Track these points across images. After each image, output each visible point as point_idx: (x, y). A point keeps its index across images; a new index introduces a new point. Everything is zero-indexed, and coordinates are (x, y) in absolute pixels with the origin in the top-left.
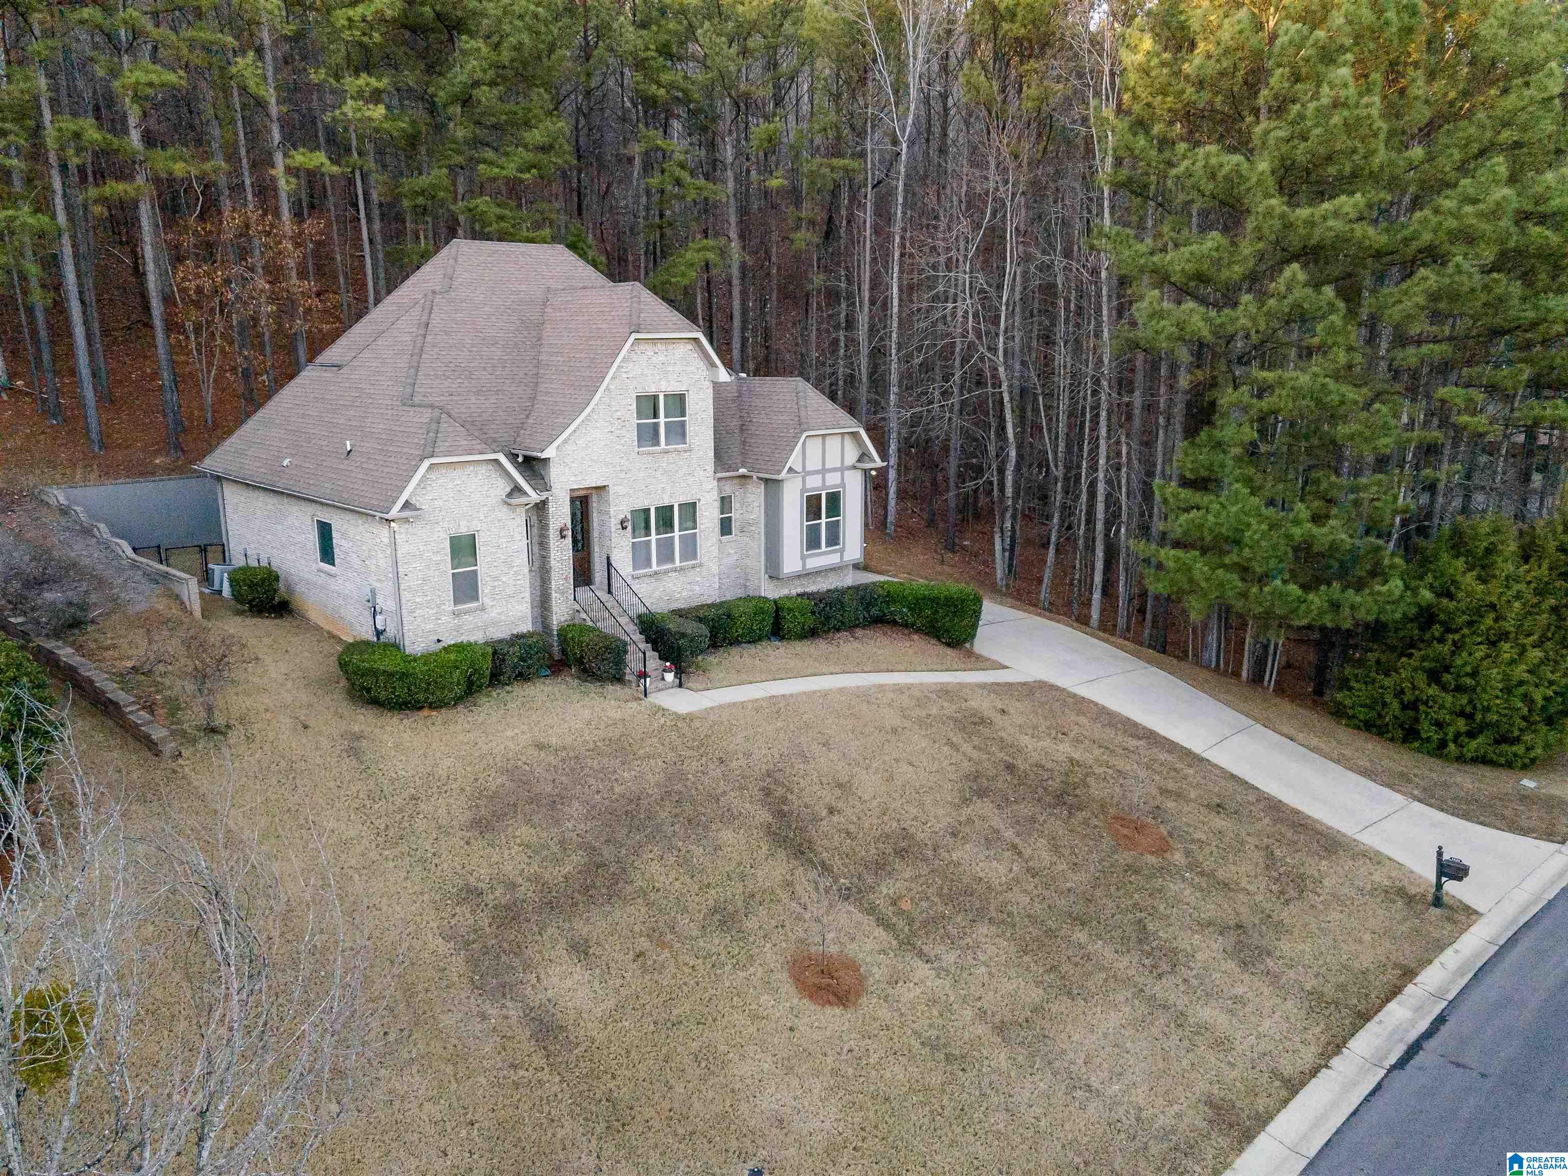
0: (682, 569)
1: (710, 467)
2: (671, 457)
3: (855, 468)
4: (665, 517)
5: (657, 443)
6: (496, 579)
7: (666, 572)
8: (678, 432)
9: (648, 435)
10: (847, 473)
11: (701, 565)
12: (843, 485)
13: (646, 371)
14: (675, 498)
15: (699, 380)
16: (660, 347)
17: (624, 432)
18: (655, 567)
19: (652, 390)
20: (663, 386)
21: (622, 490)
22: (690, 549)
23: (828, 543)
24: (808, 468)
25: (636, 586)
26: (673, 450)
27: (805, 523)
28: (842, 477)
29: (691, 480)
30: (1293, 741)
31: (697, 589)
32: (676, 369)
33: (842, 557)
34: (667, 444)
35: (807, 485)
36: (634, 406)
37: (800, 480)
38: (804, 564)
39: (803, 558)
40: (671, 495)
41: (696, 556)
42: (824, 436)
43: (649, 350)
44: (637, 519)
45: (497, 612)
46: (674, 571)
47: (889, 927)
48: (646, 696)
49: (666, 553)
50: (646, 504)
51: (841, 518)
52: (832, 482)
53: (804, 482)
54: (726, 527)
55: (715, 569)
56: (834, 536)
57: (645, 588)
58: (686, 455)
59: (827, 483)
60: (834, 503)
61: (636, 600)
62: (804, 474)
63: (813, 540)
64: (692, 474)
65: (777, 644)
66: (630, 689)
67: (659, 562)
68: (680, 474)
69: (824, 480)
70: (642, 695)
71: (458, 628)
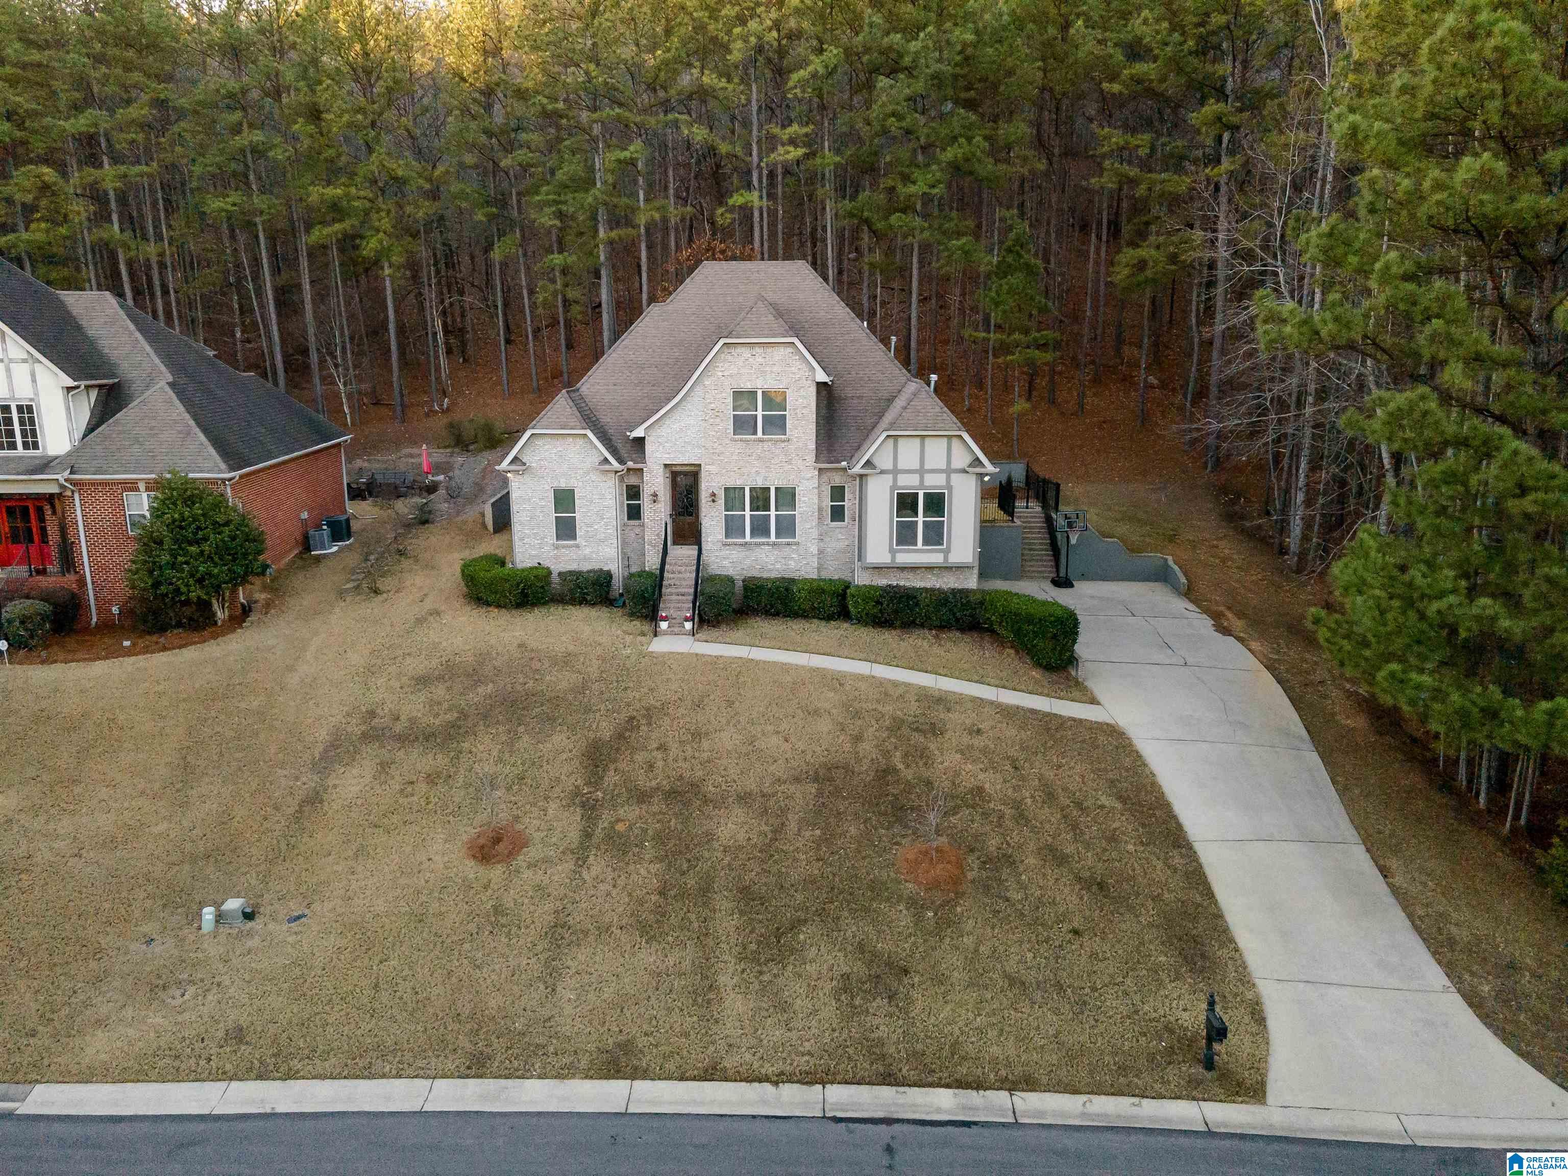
0: (774, 544)
1: (811, 457)
2: (766, 445)
3: (964, 471)
4: (760, 498)
5: (755, 433)
6: (587, 525)
7: (760, 544)
8: (776, 424)
9: (744, 425)
10: (954, 476)
11: (797, 544)
12: (949, 487)
13: (743, 371)
14: (773, 480)
15: (800, 378)
16: (758, 350)
17: (719, 421)
18: (748, 538)
19: (748, 386)
20: (759, 384)
21: (713, 469)
22: (787, 527)
23: (926, 542)
24: (900, 466)
25: (726, 552)
26: (771, 440)
27: (896, 519)
28: (948, 479)
29: (787, 467)
30: (1385, 877)
31: (792, 564)
32: (775, 369)
33: (946, 558)
34: (764, 433)
35: (900, 483)
36: (730, 400)
37: (890, 477)
38: (893, 557)
39: (893, 552)
40: (765, 478)
41: (793, 535)
42: (923, 437)
43: (746, 352)
44: (733, 496)
45: (587, 551)
46: (768, 544)
47: (587, 835)
48: (656, 635)
49: (761, 528)
50: (739, 483)
51: (945, 519)
52: (934, 482)
53: (895, 480)
54: (838, 514)
55: (814, 549)
56: (935, 535)
57: (735, 554)
58: (783, 445)
59: (927, 483)
60: (936, 503)
61: (726, 563)
62: (895, 472)
63: (905, 535)
64: (789, 462)
65: (846, 625)
66: (647, 627)
67: (753, 534)
68: (776, 460)
69: (922, 480)
70: (652, 634)
71: (557, 557)
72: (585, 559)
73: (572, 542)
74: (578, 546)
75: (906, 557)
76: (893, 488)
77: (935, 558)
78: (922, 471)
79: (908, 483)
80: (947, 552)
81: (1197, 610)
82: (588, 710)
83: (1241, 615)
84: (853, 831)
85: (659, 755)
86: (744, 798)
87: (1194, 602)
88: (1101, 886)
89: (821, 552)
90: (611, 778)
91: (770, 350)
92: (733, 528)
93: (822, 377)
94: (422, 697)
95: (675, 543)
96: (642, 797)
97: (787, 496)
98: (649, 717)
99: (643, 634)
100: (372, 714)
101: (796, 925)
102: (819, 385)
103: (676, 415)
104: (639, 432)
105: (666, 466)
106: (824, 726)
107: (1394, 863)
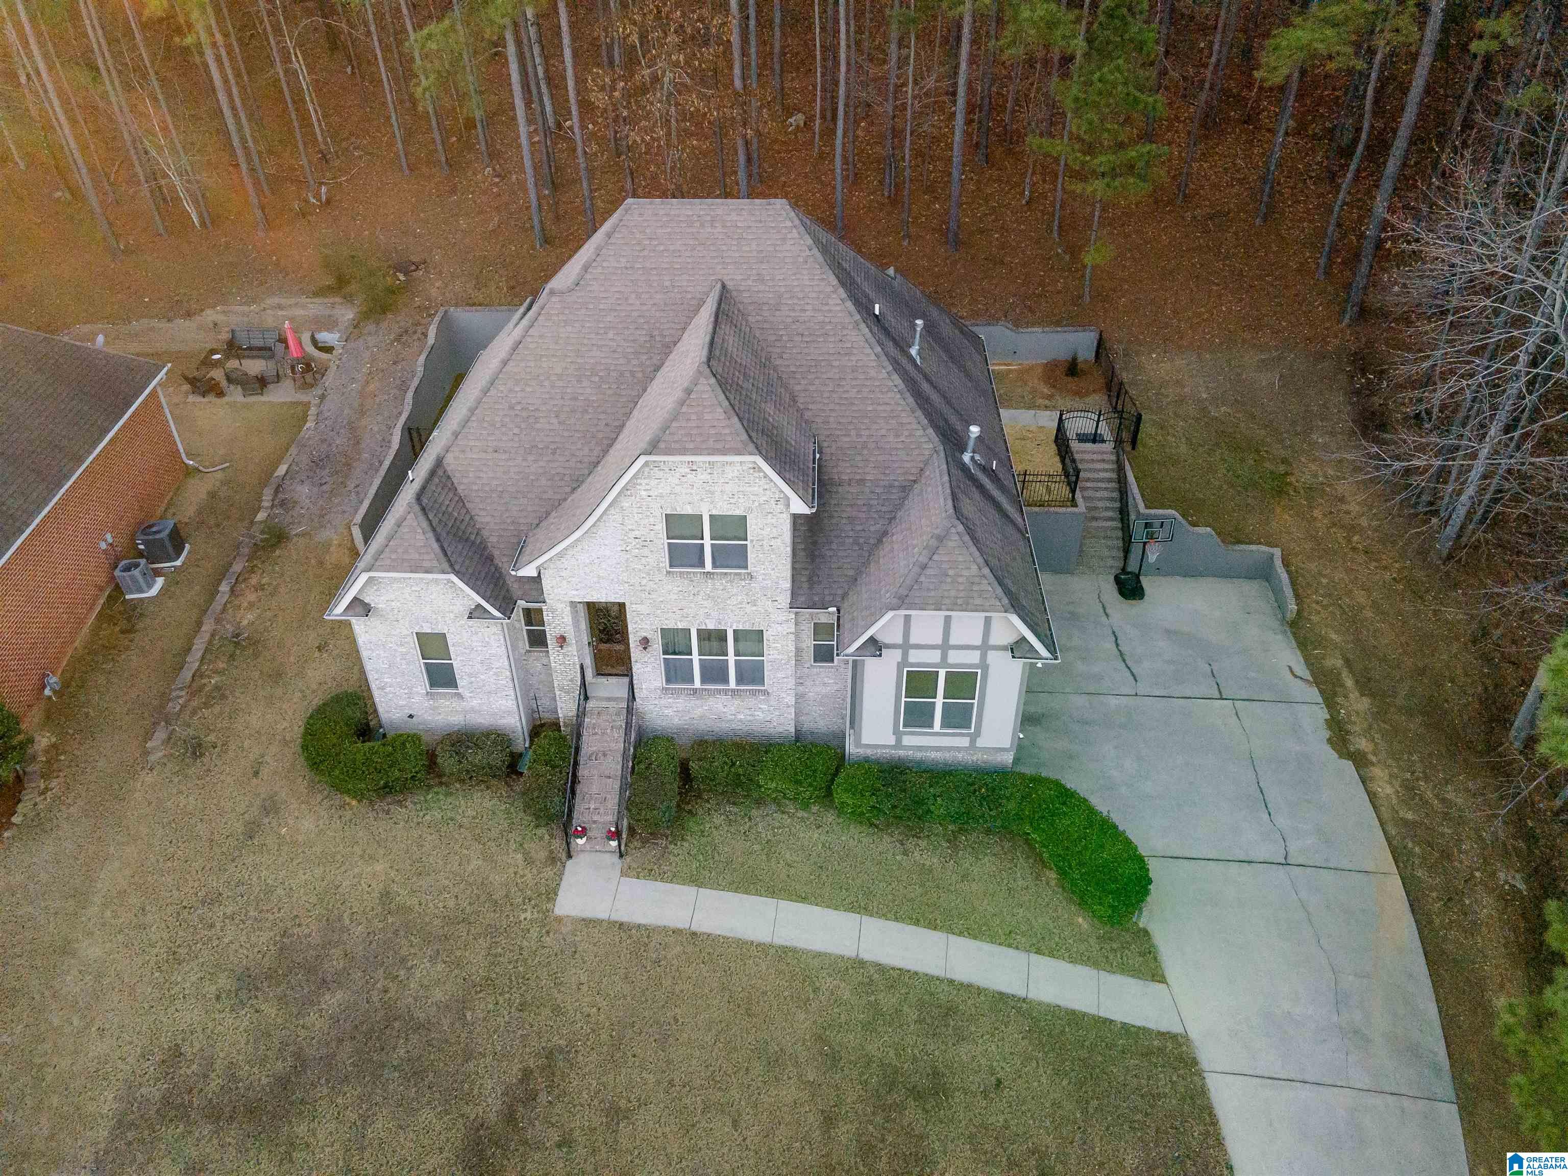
0: (734, 692)
1: (785, 599)
2: (718, 582)
3: (1006, 651)
4: (713, 642)
5: (702, 564)
6: (470, 675)
7: (713, 693)
8: (733, 557)
9: (684, 557)
10: (992, 655)
11: (766, 693)
12: (984, 666)
13: (678, 489)
14: (731, 624)
15: (768, 502)
17: (646, 551)
18: (698, 684)
19: (686, 508)
20: (707, 506)
21: (644, 609)
22: (752, 675)
23: (946, 725)
24: (913, 640)
25: (668, 699)
26: (723, 575)
27: (904, 699)
28: (984, 657)
29: (749, 609)
31: (760, 715)
32: (728, 488)
33: (973, 741)
34: (715, 565)
35: (912, 659)
36: (661, 527)
37: (897, 654)
38: (899, 740)
39: (898, 733)
40: (718, 620)
41: (762, 681)
42: (949, 614)
43: (683, 468)
44: (674, 639)
45: (475, 703)
46: (726, 692)
48: (570, 856)
49: (715, 674)
50: (680, 624)
51: (975, 701)
52: (963, 660)
53: (905, 655)
54: (824, 655)
55: (791, 700)
56: (959, 719)
57: (680, 702)
58: (743, 581)
59: (951, 660)
60: (963, 684)
61: (668, 712)
62: (906, 647)
63: (917, 717)
64: (754, 605)
65: (830, 817)
66: (558, 844)
67: (704, 680)
68: (734, 601)
69: (944, 657)
70: (564, 856)
71: (434, 708)
72: (473, 710)
73: (452, 691)
74: (460, 696)
75: (917, 739)
76: (901, 666)
77: (956, 741)
78: (945, 647)
79: (924, 659)
80: (974, 738)
81: (1307, 675)
83: (1365, 685)
87: (1303, 644)
89: (799, 697)
91: (718, 466)
92: (676, 673)
93: (800, 507)
94: (246, 1018)
95: (599, 673)
97: (752, 641)
98: (549, 1068)
99: (552, 859)
100: (176, 1053)
102: (796, 517)
103: (583, 544)
104: (529, 571)
105: (577, 603)
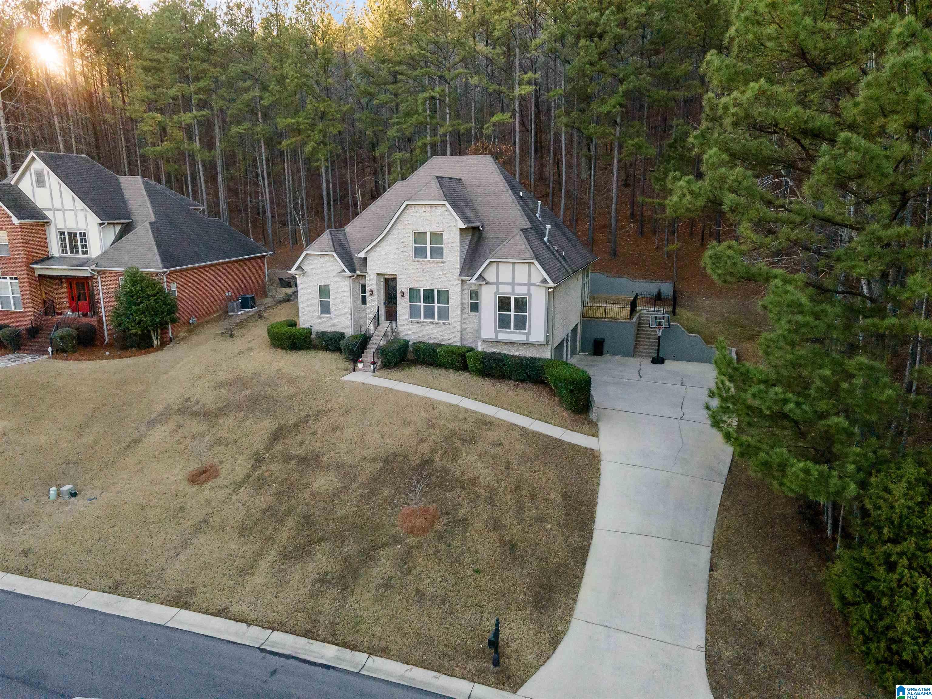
0: (436, 323)
1: (457, 273)
2: (432, 265)
3: (537, 285)
4: (429, 295)
5: (426, 257)
6: (336, 306)
7: (427, 323)
8: (438, 253)
9: (419, 252)
10: (532, 288)
11: (449, 324)
12: (529, 295)
13: (419, 220)
14: (436, 286)
15: (451, 226)
16: (427, 208)
17: (405, 249)
18: (422, 319)
19: (421, 230)
20: (429, 228)
21: (403, 277)
22: (444, 314)
23: (516, 327)
24: (500, 281)
25: (410, 326)
26: (434, 262)
27: (498, 312)
28: (529, 289)
29: (443, 278)
30: (711, 569)
31: (446, 336)
32: (436, 219)
33: (528, 338)
34: (431, 257)
35: (500, 291)
36: (412, 238)
37: (494, 287)
38: (497, 336)
39: (496, 333)
40: (431, 284)
41: (448, 319)
42: (514, 263)
43: (420, 210)
44: (414, 293)
45: (335, 321)
46: (433, 323)
47: (248, 476)
48: (354, 371)
49: (429, 313)
50: (416, 286)
51: (527, 314)
52: (521, 291)
53: (497, 288)
54: (474, 307)
55: (458, 328)
56: (521, 324)
57: (415, 328)
58: (441, 265)
59: (516, 292)
60: (521, 304)
61: (410, 333)
62: (498, 284)
63: (504, 323)
64: (444, 275)
65: (467, 374)
66: (351, 366)
67: (425, 317)
68: (437, 274)
69: (513, 289)
70: (352, 370)
71: (320, 324)
72: (334, 325)
73: (328, 315)
74: (331, 318)
75: (504, 336)
76: (496, 293)
77: (521, 337)
78: (513, 284)
79: (506, 291)
80: (528, 334)
82: (289, 408)
84: (386, 492)
85: (309, 437)
86: (339, 467)
88: (513, 547)
89: (463, 330)
90: (279, 447)
91: (433, 209)
92: (414, 312)
93: (461, 225)
94: (215, 393)
95: (385, 317)
96: (287, 459)
97: (444, 295)
98: (317, 416)
99: (346, 370)
101: (321, 540)
102: (460, 229)
103: (383, 245)
104: (363, 254)
105: (379, 274)
106: (409, 430)
107: (722, 563)
